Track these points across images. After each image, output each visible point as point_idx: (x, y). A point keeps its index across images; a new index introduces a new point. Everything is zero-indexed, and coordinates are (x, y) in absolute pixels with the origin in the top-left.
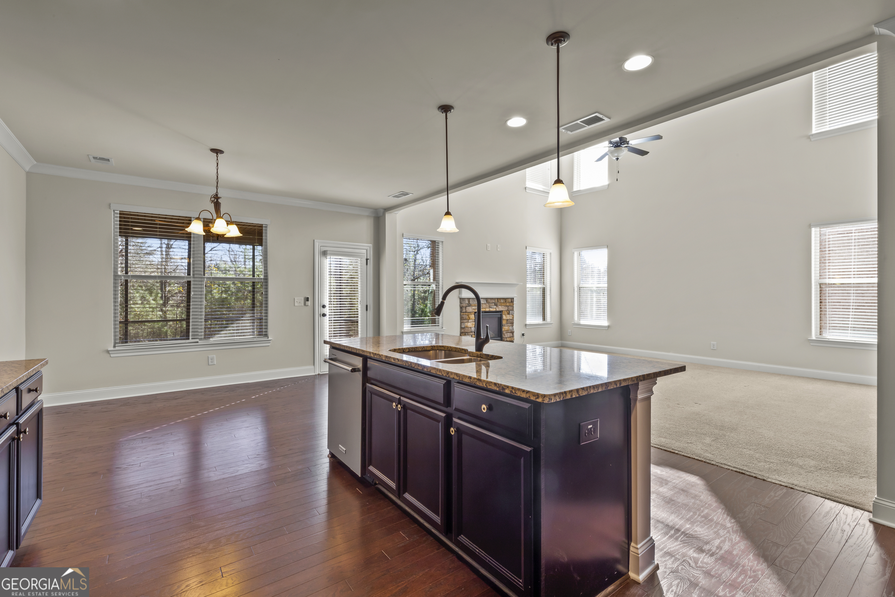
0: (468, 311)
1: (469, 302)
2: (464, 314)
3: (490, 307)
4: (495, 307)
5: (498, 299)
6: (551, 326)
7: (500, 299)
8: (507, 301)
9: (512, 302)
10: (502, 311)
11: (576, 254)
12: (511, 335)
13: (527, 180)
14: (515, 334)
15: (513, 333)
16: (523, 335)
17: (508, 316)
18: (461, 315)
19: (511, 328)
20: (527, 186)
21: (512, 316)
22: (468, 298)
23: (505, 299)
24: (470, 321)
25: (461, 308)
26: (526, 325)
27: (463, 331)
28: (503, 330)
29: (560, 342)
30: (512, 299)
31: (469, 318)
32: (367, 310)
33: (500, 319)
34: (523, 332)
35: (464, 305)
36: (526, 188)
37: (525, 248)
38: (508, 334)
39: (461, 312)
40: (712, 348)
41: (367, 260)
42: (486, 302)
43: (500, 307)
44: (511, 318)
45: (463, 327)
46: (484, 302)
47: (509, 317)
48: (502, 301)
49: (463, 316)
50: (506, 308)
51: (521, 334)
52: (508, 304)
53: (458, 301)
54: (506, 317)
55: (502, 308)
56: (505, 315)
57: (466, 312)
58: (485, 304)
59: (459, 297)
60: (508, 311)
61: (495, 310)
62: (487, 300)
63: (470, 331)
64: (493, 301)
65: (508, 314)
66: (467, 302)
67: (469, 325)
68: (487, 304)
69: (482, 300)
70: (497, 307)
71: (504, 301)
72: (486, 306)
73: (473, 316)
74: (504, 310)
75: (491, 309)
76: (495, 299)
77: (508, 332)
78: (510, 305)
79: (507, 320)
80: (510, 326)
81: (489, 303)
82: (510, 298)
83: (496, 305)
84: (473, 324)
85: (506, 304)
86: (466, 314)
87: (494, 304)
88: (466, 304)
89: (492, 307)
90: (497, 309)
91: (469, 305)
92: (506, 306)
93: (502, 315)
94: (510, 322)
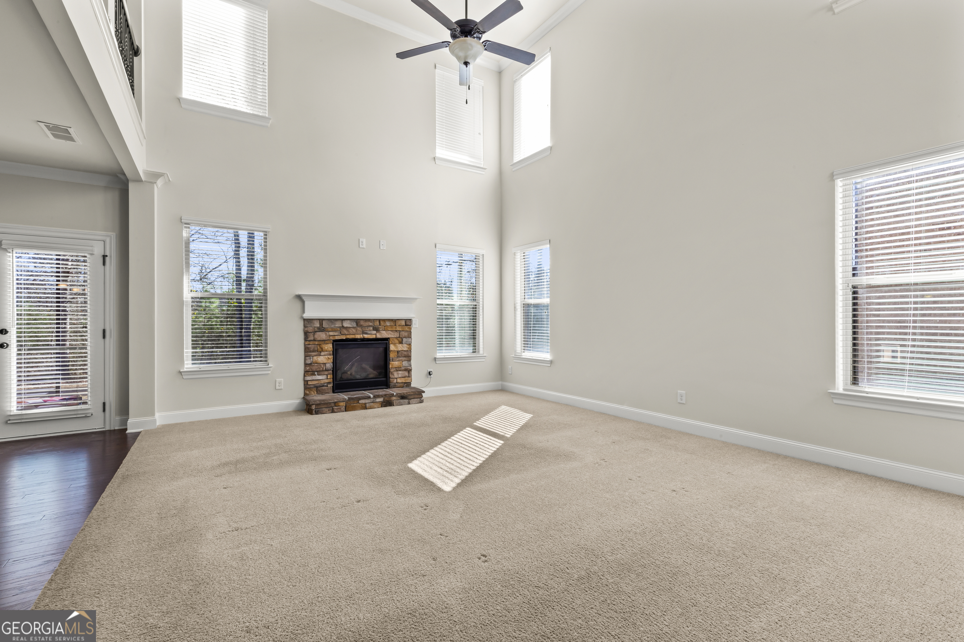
0: (319, 339)
1: (321, 324)
2: (311, 343)
3: (364, 333)
4: (375, 332)
5: (380, 320)
6: (484, 360)
7: (384, 320)
8: (398, 323)
9: (406, 325)
10: (389, 338)
11: (519, 256)
12: (406, 374)
13: (437, 147)
14: (413, 373)
15: (409, 371)
16: (430, 373)
17: (400, 345)
18: (305, 345)
19: (405, 363)
20: (438, 155)
21: (408, 346)
22: (319, 319)
23: (394, 321)
24: (323, 353)
25: (306, 334)
26: (435, 359)
27: (308, 368)
28: (390, 366)
29: (500, 383)
30: (408, 323)
31: (322, 349)
32: (104, 337)
33: (386, 350)
34: (429, 370)
35: (310, 329)
36: (434, 158)
37: (434, 246)
38: (400, 372)
39: (306, 339)
40: (679, 401)
41: (104, 257)
42: (355, 326)
43: (384, 332)
44: (406, 349)
45: (310, 363)
46: (351, 324)
47: (400, 347)
48: (388, 324)
49: (309, 346)
50: (397, 335)
51: (426, 372)
52: (398, 329)
53: (301, 324)
54: (397, 347)
55: (388, 334)
56: (395, 344)
57: (314, 340)
58: (353, 328)
59: (302, 317)
60: (400, 339)
61: (374, 337)
62: (357, 321)
63: (323, 368)
64: (371, 324)
65: (401, 343)
66: (317, 325)
67: (321, 359)
68: (359, 329)
69: (349, 321)
70: (378, 332)
71: (392, 324)
72: (356, 330)
73: (329, 347)
74: (393, 337)
75: (366, 336)
76: (373, 320)
77: (400, 369)
78: (403, 330)
79: (398, 352)
80: (405, 361)
81: (361, 326)
82: (404, 319)
83: (376, 329)
84: (329, 358)
85: (396, 328)
86: (316, 343)
87: (372, 328)
88: (316, 329)
89: (369, 332)
90: (379, 336)
91: (321, 329)
92: (396, 331)
93: (389, 344)
94: (405, 354)
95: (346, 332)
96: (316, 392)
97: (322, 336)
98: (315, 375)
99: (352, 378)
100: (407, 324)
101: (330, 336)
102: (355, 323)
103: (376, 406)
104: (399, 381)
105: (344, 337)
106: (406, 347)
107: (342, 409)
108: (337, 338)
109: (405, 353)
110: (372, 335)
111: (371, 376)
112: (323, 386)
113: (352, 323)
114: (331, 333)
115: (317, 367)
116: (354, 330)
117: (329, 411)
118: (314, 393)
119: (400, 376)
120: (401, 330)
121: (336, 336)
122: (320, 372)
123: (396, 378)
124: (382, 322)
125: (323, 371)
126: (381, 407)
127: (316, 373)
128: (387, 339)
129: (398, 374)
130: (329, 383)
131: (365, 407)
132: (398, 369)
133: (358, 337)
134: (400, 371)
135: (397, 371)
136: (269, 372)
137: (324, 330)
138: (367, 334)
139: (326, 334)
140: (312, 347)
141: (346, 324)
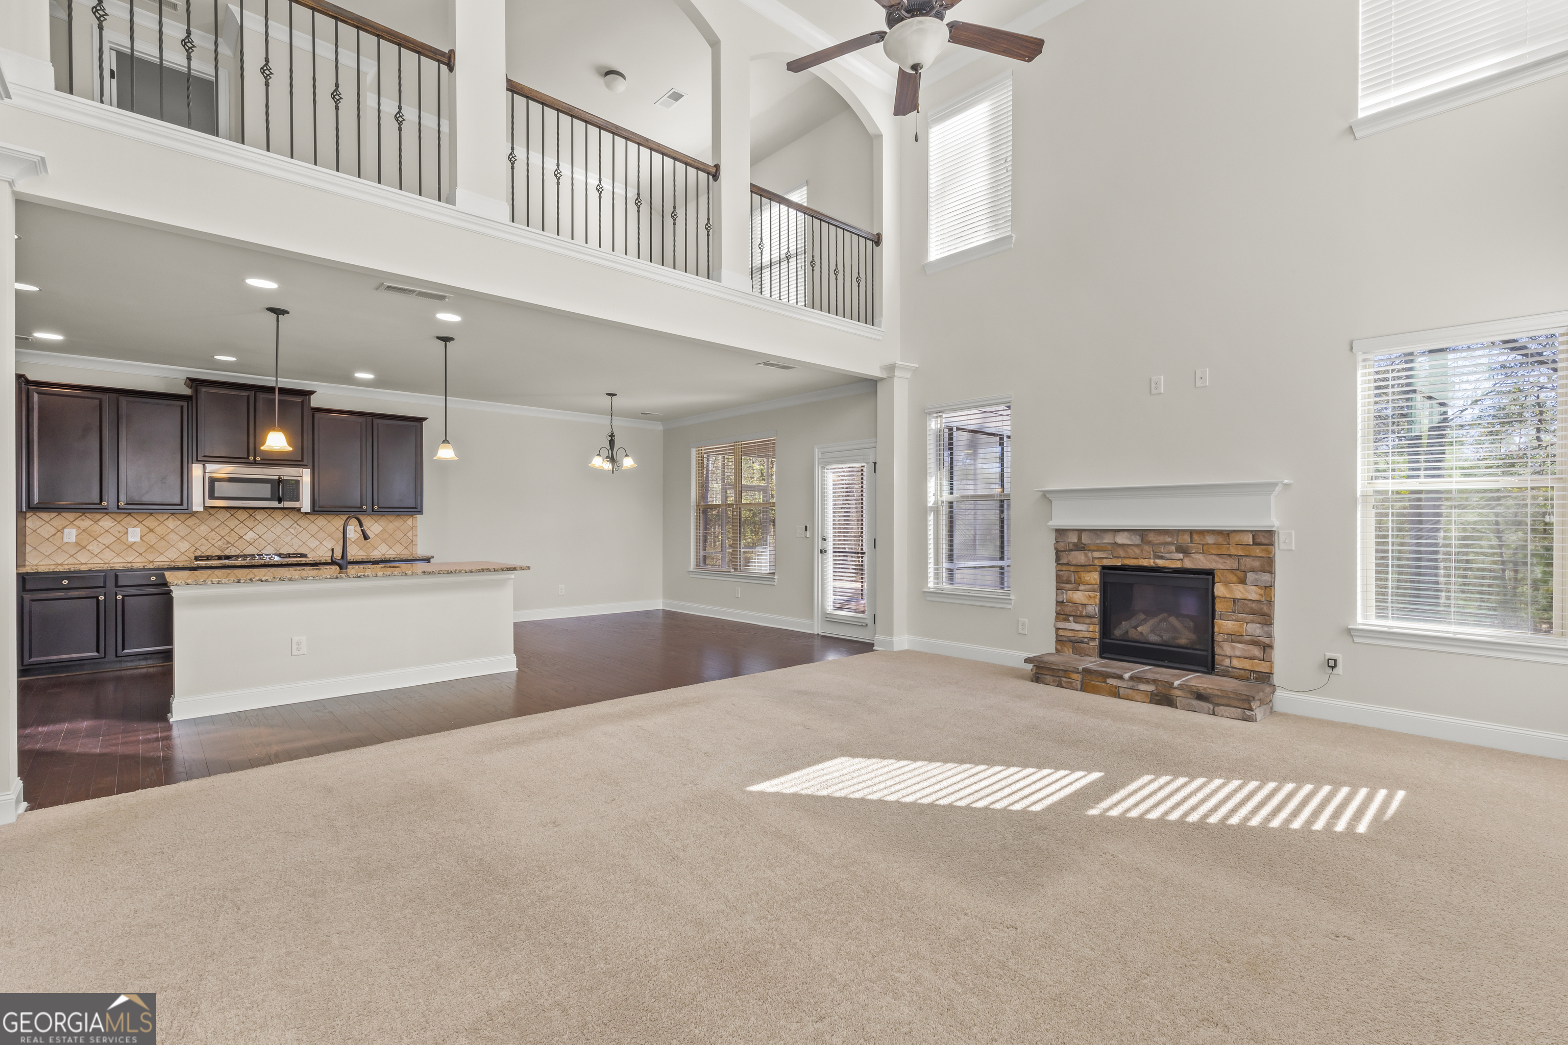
0: (1075, 562)
1: (1080, 538)
2: (1064, 569)
3: (1156, 556)
4: (1181, 556)
5: (1191, 532)
7: (1202, 532)
8: (1236, 538)
9: (1258, 543)
10: (1212, 570)
12: (1256, 652)
14: (1278, 654)
15: (1267, 647)
16: (1329, 663)
17: (1241, 587)
18: (1057, 570)
19: (1254, 629)
21: (1265, 592)
22: (1076, 530)
23: (1226, 534)
24: (1082, 587)
25: (1058, 553)
26: (1347, 631)
27: (1061, 609)
28: (1217, 629)
30: (1264, 538)
31: (1082, 579)
32: (875, 547)
33: (1206, 595)
34: (1330, 655)
35: (1064, 546)
39: (1058, 561)
41: (874, 464)
42: (1139, 542)
43: (1200, 557)
44: (1257, 597)
45: (1063, 600)
46: (1131, 539)
47: (1240, 592)
48: (1210, 540)
49: (1063, 573)
50: (1232, 564)
51: (1315, 659)
52: (1235, 551)
54: (1231, 591)
55: (1211, 562)
56: (1226, 583)
57: (1068, 564)
58: (1136, 545)
59: (1053, 526)
60: (1241, 574)
61: (1178, 565)
62: (1143, 533)
63: (1081, 612)
64: (1169, 539)
65: (1243, 581)
66: (1074, 539)
67: (1078, 596)
68: (1146, 548)
69: (1126, 534)
70: (1187, 556)
71: (1220, 540)
72: (1142, 551)
73: (1094, 577)
74: (1222, 567)
75: (1160, 563)
76: (1179, 532)
77: (1239, 638)
78: (1247, 553)
79: (1234, 600)
80: (1252, 622)
81: (1149, 543)
82: (1251, 531)
83: (1182, 549)
84: (1090, 596)
85: (1228, 549)
86: (1072, 569)
87: (1173, 548)
88: (1071, 545)
89: (1167, 555)
90: (1188, 564)
91: (1080, 547)
92: (1230, 555)
93: (1213, 584)
94: (1251, 608)
95: (1122, 553)
96: (1071, 650)
97: (1079, 557)
98: (1068, 621)
99: (1142, 639)
100: (1258, 541)
101: (1094, 558)
102: (1138, 537)
103: (1137, 698)
104: (1236, 663)
105: (1118, 563)
106: (1256, 593)
107: (1074, 684)
108: (1106, 562)
109: (1254, 605)
110: (1175, 561)
111: (1183, 641)
112: (1082, 642)
113: (1133, 537)
114: (1096, 554)
115: (1071, 609)
116: (1137, 551)
117: (1054, 681)
118: (1069, 651)
119: (1238, 653)
120: (1241, 553)
121: (1105, 560)
122: (1078, 618)
123: (1230, 657)
124: (1196, 537)
125: (1081, 616)
126: (1151, 702)
127: (1071, 619)
128: (1210, 573)
129: (1233, 648)
130: (1093, 639)
131: (1115, 693)
132: (1234, 638)
133: (1145, 563)
134: (1239, 642)
135: (1233, 641)
136: (1011, 607)
137: (1084, 547)
138: (1162, 558)
139: (1086, 556)
140: (1065, 574)
141: (1121, 539)
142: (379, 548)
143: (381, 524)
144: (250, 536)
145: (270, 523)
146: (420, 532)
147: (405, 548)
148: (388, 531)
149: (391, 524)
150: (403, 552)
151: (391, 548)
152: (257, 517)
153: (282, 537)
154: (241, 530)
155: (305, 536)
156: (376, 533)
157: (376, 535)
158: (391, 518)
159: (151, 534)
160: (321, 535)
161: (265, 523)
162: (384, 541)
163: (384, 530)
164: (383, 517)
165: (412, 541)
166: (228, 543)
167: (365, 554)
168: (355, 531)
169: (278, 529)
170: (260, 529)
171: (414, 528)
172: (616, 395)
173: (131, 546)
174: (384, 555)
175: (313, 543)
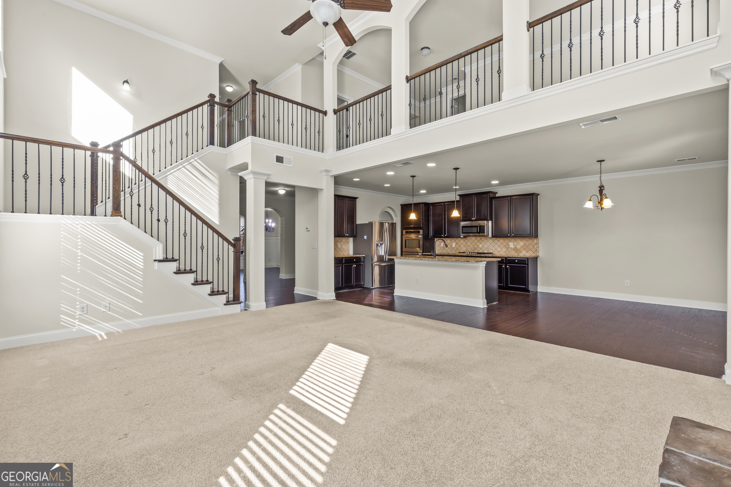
142: (523, 252)
143: (524, 242)
144: (481, 246)
145: (486, 241)
146: (540, 245)
147: (534, 252)
148: (526, 245)
149: (527, 242)
150: (532, 255)
151: (527, 252)
152: (482, 239)
153: (489, 246)
154: (478, 244)
155: (496, 246)
156: (522, 246)
157: (522, 247)
158: (527, 239)
159: (457, 245)
160: (502, 246)
161: (484, 241)
162: (525, 249)
163: (525, 245)
164: (524, 239)
165: (537, 250)
166: (475, 248)
167: (517, 254)
168: (513, 245)
169: (488, 244)
170: (483, 243)
171: (537, 243)
172: (604, 160)
173: (453, 248)
174: (525, 255)
175: (499, 249)
